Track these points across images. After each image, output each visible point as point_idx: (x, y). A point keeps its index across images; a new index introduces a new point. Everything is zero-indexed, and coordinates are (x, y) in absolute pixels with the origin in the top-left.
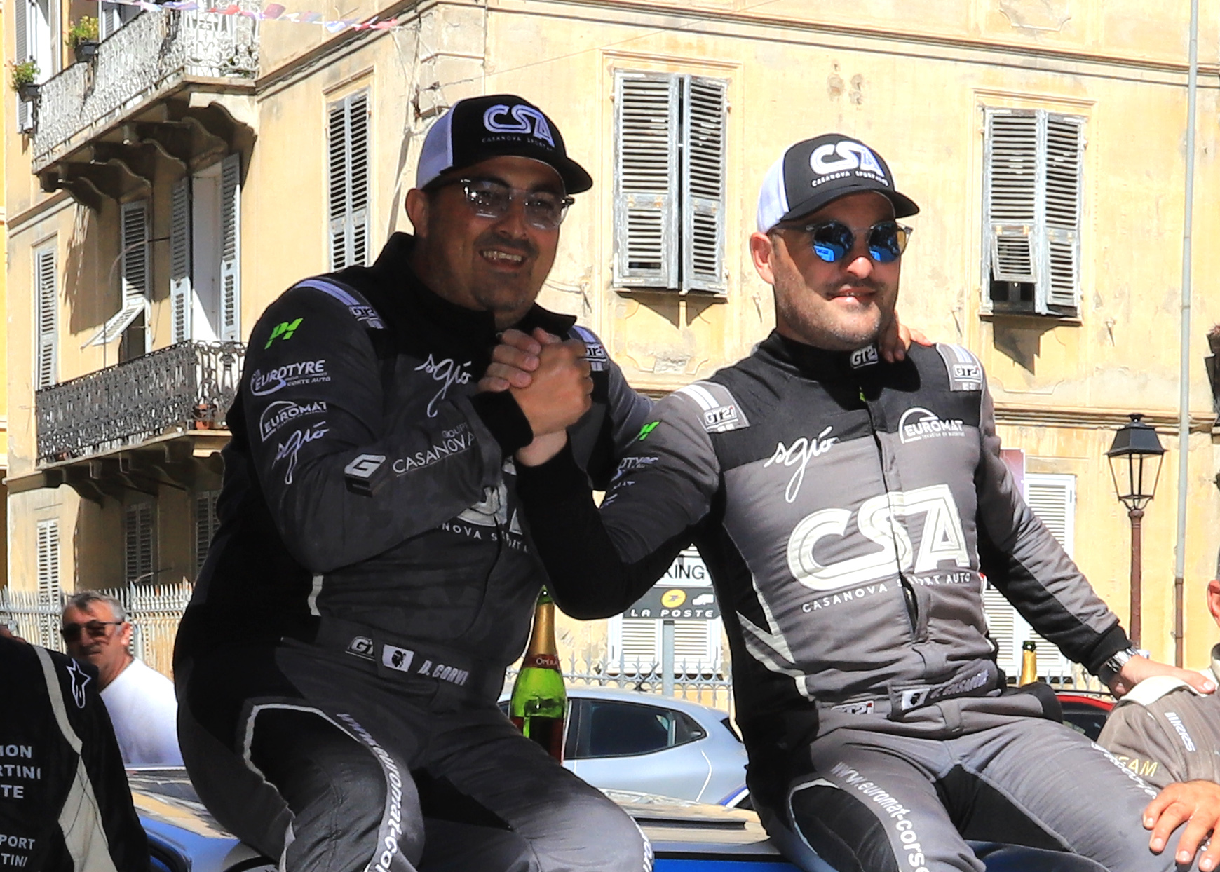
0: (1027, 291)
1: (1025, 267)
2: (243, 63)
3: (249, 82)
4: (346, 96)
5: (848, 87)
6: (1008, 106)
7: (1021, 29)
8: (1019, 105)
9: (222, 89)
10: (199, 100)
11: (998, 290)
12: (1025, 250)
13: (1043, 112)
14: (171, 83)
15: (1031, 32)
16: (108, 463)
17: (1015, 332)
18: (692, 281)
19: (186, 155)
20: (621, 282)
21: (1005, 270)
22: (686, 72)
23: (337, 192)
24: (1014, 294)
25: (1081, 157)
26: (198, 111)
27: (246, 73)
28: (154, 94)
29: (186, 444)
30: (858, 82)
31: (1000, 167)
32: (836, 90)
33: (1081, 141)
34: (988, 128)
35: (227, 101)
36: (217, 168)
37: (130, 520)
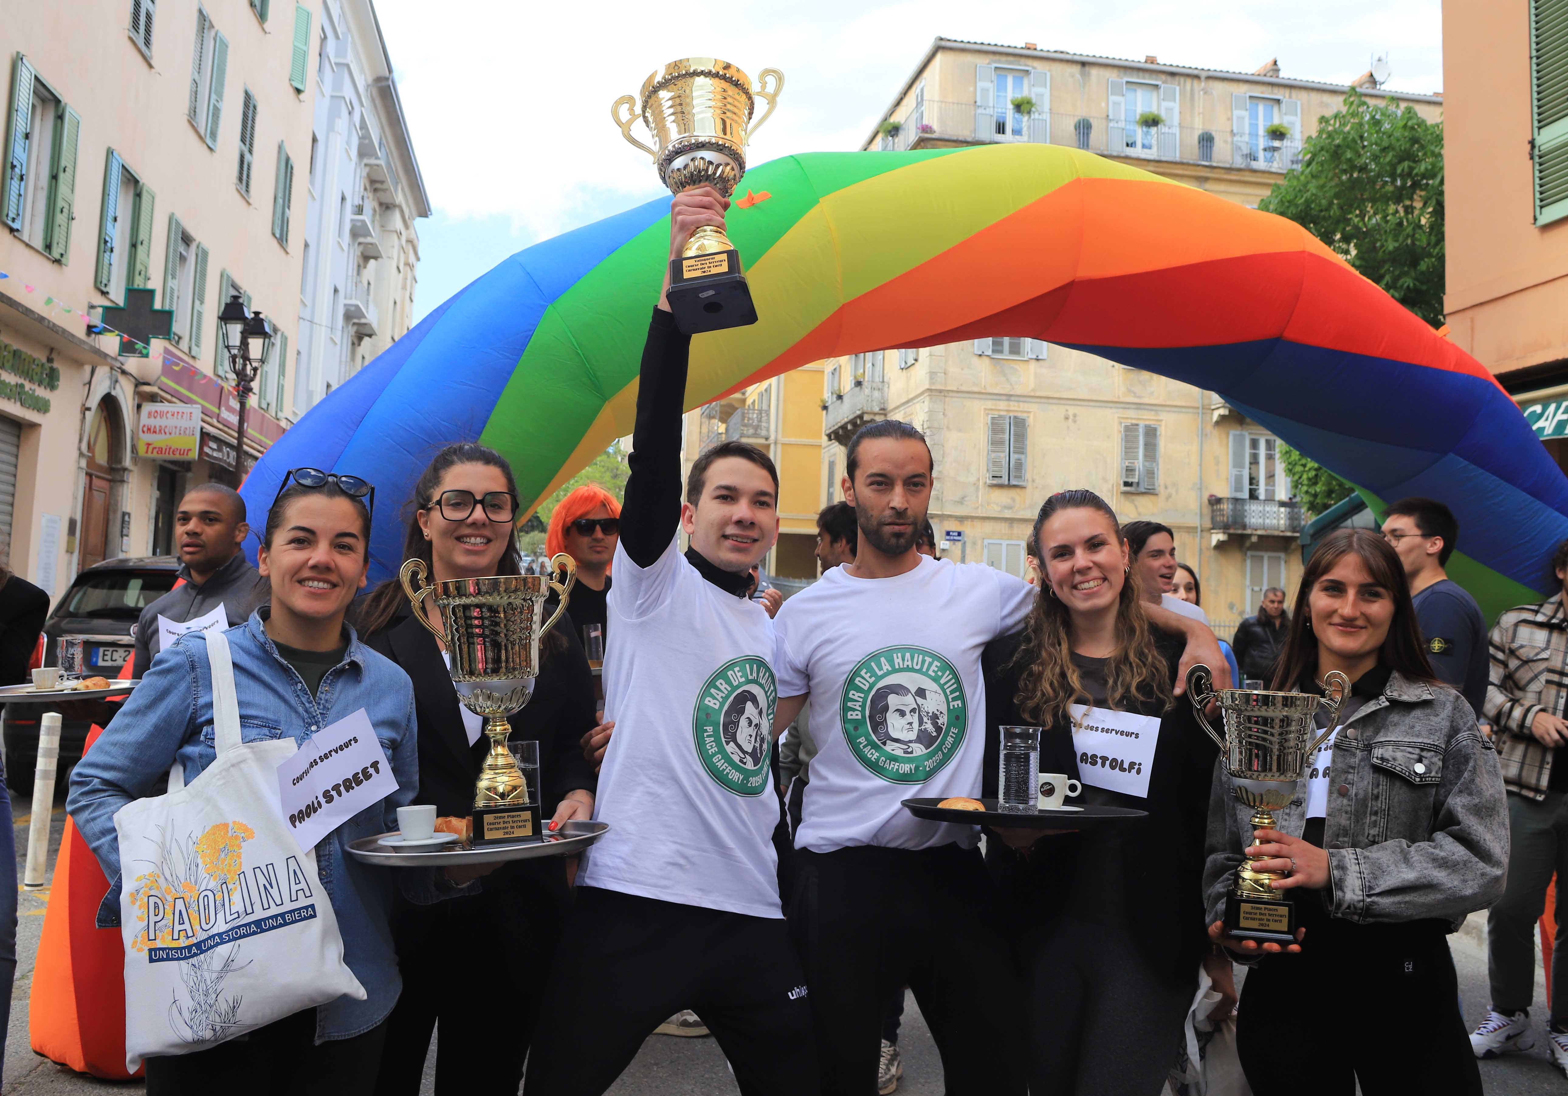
0: (1137, 484)
5: (1071, 417)
6: (1129, 422)
7: (1136, 396)
8: (1134, 422)
11: (1126, 483)
12: (1136, 470)
13: (1142, 424)
15: (1139, 397)
17: (1133, 497)
18: (1014, 482)
20: (988, 482)
21: (1128, 477)
22: (1012, 414)
24: (1131, 485)
25: (1158, 438)
30: (1075, 415)
31: (1126, 442)
32: (1067, 418)
33: (1158, 433)
34: (1122, 429)
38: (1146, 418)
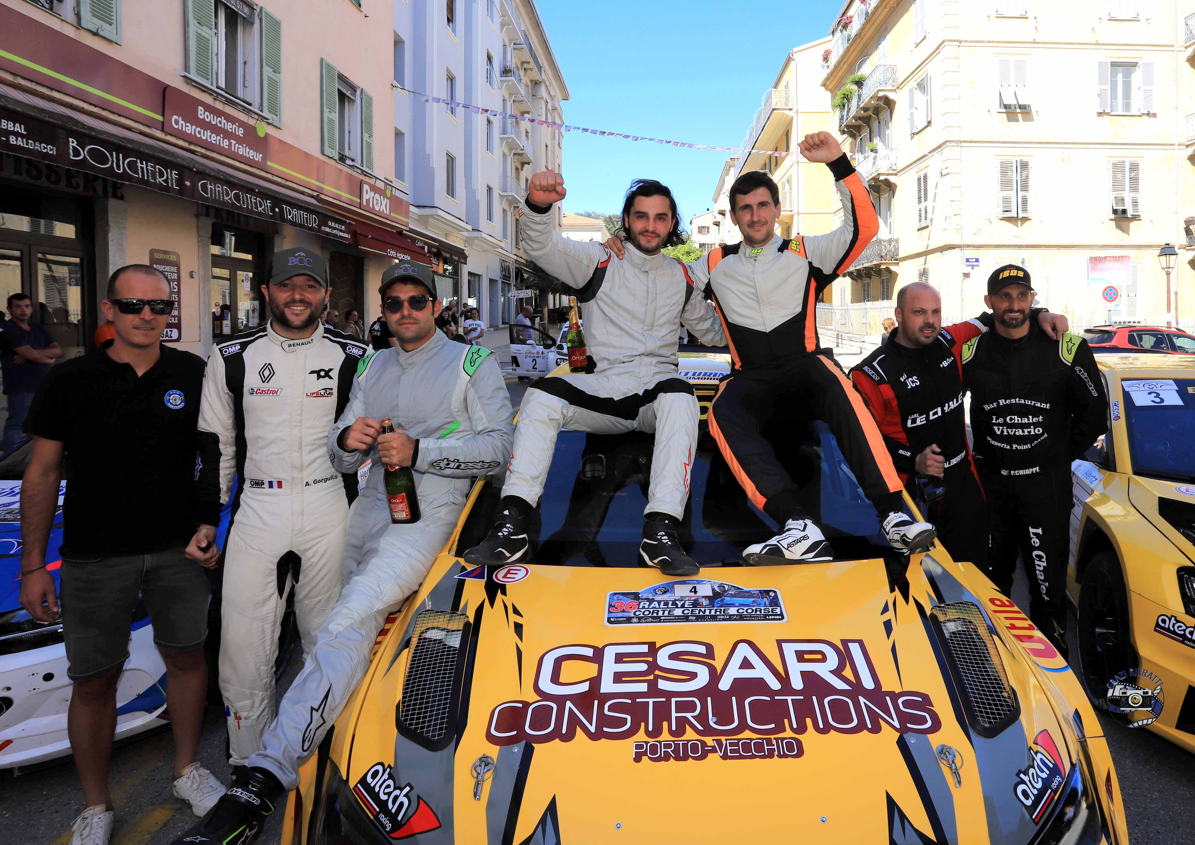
0: (1124, 211)
1: (1123, 204)
2: (894, 168)
3: (895, 172)
4: (922, 174)
5: (1067, 158)
6: (1116, 160)
8: (1120, 159)
9: (888, 175)
10: (882, 178)
11: (1115, 212)
12: (1123, 200)
13: (1128, 161)
14: (875, 174)
15: (1123, 138)
16: (859, 271)
17: (1120, 223)
18: (1021, 215)
19: (878, 193)
20: (1000, 216)
21: (1117, 206)
22: (1018, 159)
23: (920, 198)
24: (1120, 212)
25: (1140, 172)
26: (881, 181)
27: (894, 170)
28: (870, 177)
29: (878, 265)
30: (1070, 157)
31: (1114, 177)
32: (1063, 159)
33: (1140, 168)
34: (1111, 166)
35: (889, 178)
36: (887, 195)
37: (864, 285)
38: (1128, 156)
